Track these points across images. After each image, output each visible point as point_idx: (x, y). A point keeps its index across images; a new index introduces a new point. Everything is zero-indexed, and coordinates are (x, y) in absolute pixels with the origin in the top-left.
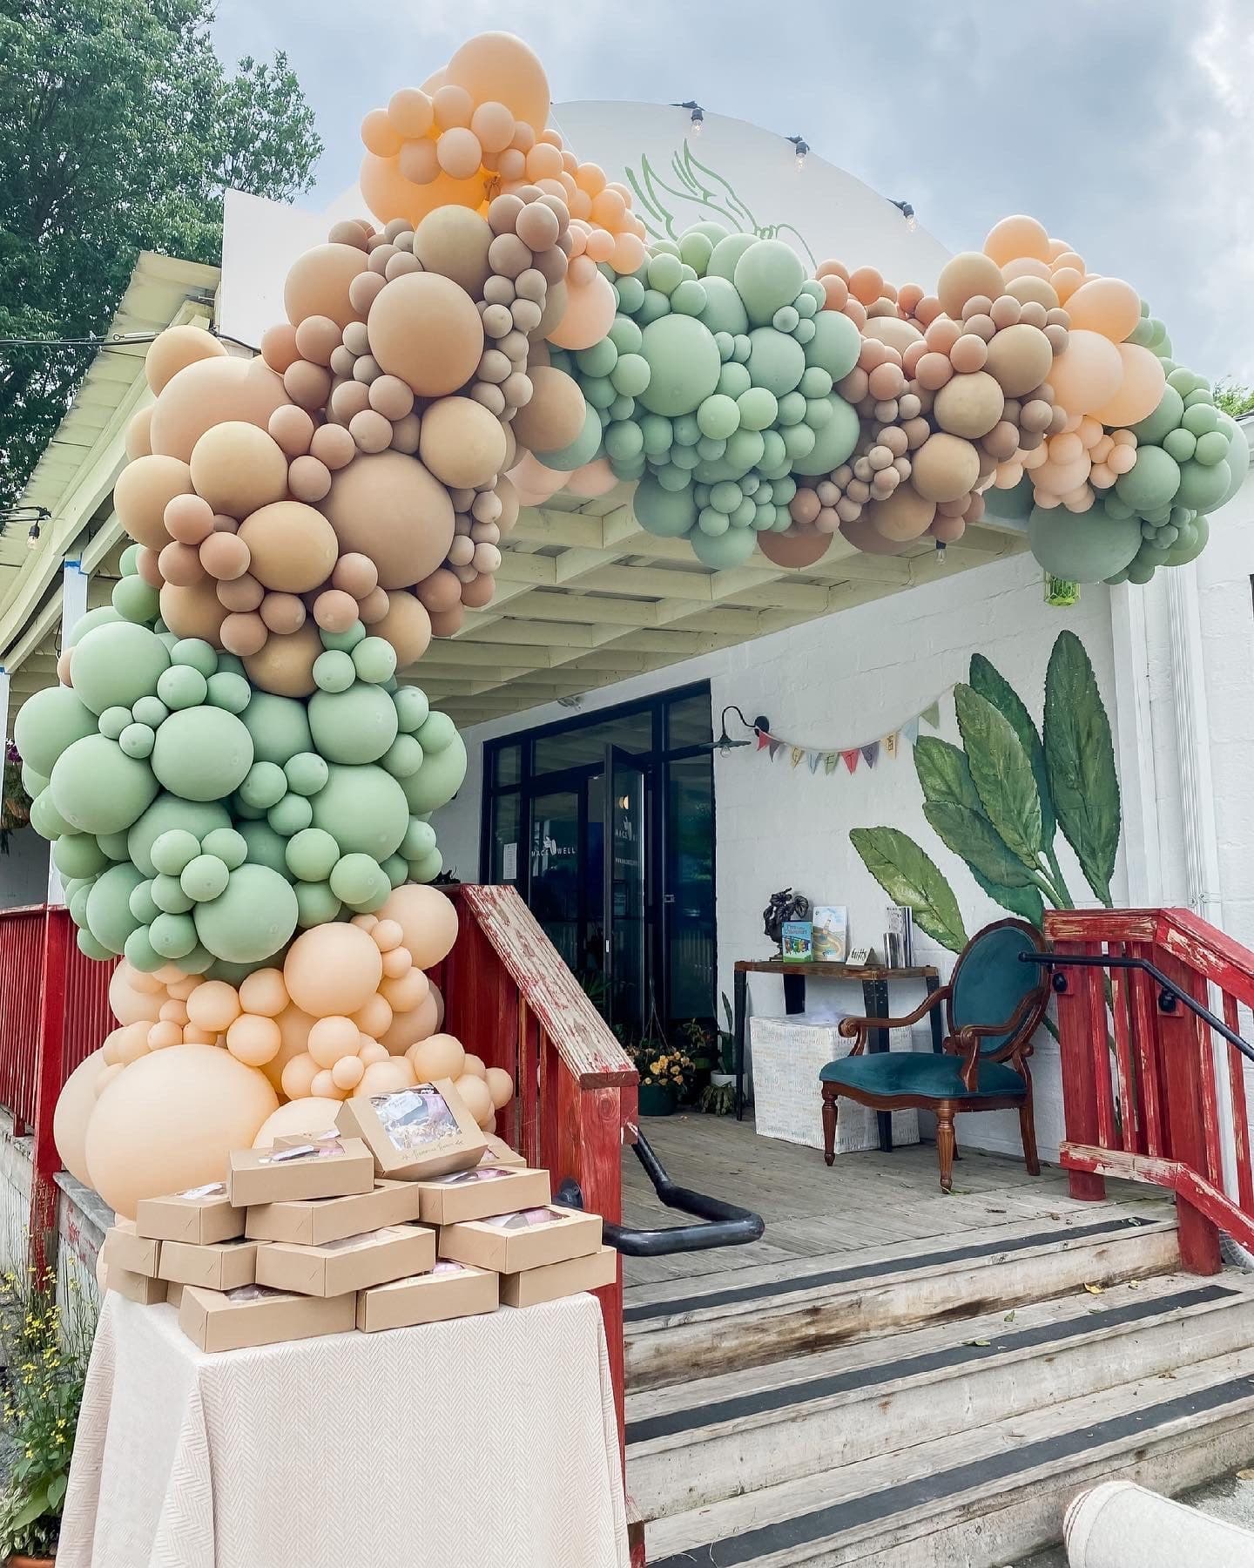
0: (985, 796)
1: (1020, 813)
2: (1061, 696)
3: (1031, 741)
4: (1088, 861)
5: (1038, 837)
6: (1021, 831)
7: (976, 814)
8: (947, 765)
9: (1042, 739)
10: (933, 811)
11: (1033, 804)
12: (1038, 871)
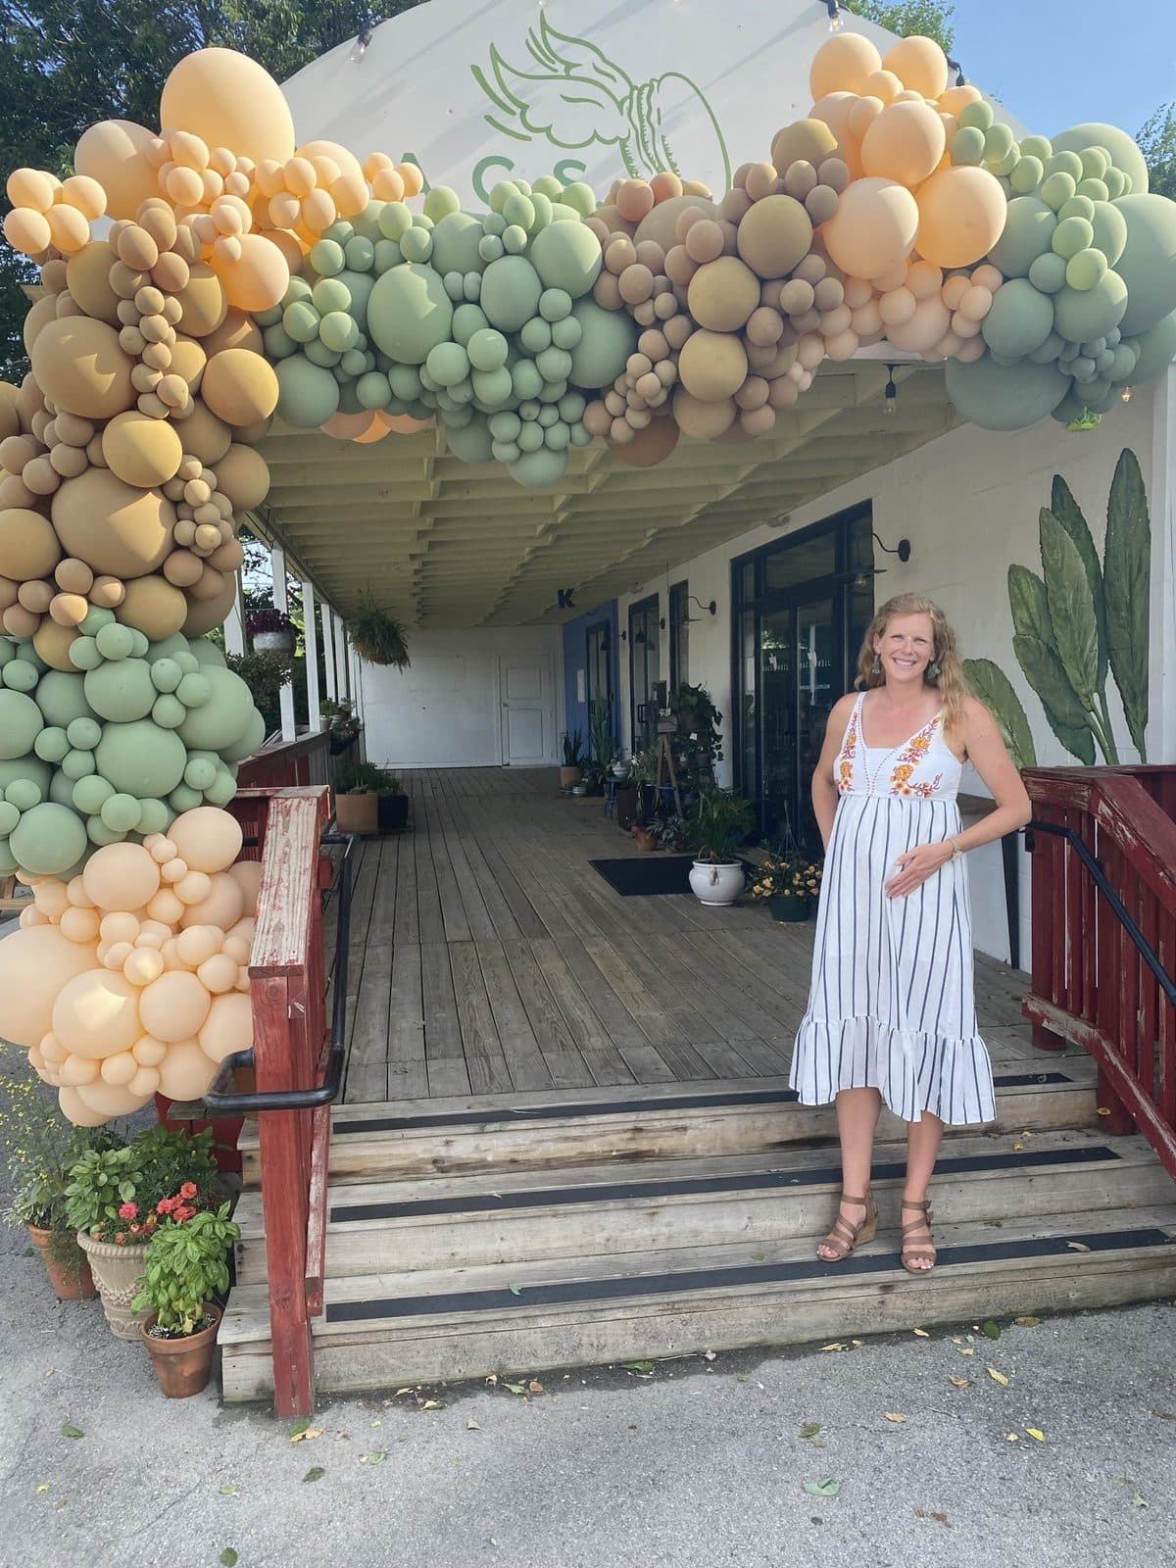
0: (1057, 632)
1: (1082, 651)
2: (1119, 521)
3: (1094, 573)
4: (1129, 706)
5: (1095, 676)
6: (1082, 669)
7: (1051, 651)
8: (1031, 594)
9: (1102, 572)
10: (1020, 643)
11: (1092, 643)
12: (1092, 713)
